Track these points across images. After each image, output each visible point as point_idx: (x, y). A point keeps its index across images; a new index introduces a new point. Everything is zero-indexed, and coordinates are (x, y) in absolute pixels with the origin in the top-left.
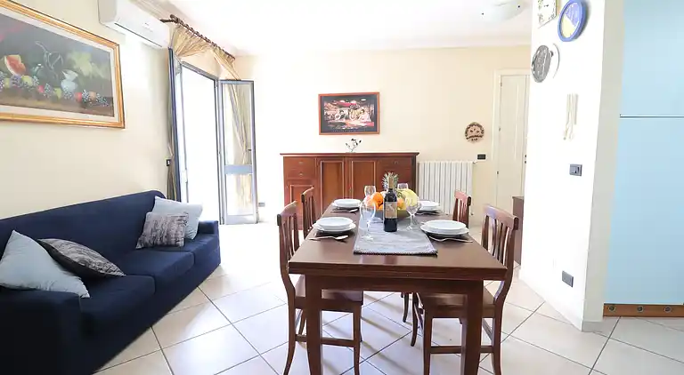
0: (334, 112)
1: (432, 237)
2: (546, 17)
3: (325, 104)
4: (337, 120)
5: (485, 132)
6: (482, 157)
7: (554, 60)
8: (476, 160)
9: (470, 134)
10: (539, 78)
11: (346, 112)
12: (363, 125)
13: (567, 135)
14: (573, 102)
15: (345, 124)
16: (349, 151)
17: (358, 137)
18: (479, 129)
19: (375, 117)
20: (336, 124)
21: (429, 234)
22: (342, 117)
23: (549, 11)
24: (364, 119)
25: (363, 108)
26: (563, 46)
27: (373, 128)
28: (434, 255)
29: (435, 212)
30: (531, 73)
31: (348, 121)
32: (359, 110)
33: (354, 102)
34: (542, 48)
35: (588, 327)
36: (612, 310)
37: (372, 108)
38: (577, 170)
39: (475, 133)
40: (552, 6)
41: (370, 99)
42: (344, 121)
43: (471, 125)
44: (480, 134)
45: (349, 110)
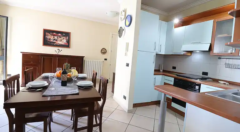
0: (50, 37)
1: (80, 87)
2: (122, 18)
3: (46, 33)
4: (51, 41)
5: (107, 51)
6: (106, 59)
7: (124, 32)
8: (104, 60)
9: (102, 52)
10: (120, 37)
11: (56, 38)
12: (64, 44)
13: (126, 54)
14: (128, 44)
15: (55, 43)
16: (57, 54)
17: (60, 49)
18: (105, 50)
19: (68, 41)
20: (51, 42)
21: (79, 86)
22: (54, 40)
23: (123, 17)
24: (64, 41)
25: (63, 37)
26: (126, 28)
27: (68, 46)
28: (78, 94)
29: (85, 78)
30: (118, 35)
31: (57, 42)
32: (62, 38)
33: (60, 34)
34: (121, 27)
35: (129, 111)
36: (135, 105)
37: (67, 38)
38: (128, 65)
39: (104, 51)
40: (124, 16)
41: (67, 35)
42: (55, 41)
43: (103, 49)
44: (105, 52)
45: (57, 38)
